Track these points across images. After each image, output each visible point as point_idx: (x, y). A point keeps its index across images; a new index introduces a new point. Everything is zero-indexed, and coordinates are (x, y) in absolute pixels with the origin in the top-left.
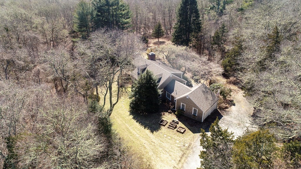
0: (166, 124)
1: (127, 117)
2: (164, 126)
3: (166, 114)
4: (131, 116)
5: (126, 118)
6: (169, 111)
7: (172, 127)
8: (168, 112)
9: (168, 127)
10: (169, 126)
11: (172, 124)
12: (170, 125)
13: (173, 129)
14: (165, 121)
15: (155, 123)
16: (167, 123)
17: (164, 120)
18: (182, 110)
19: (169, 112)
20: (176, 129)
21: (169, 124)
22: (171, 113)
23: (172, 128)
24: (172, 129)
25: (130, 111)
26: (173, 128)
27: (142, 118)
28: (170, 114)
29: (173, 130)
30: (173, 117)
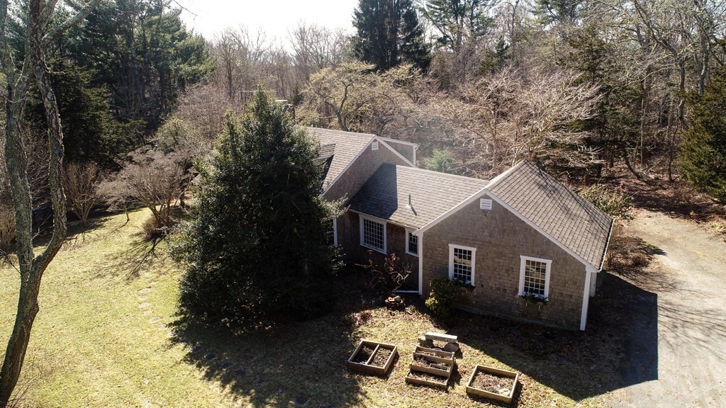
0: (391, 367)
1: (156, 359)
2: (384, 375)
3: (379, 315)
4: (182, 345)
5: (144, 364)
6: (391, 299)
7: (429, 374)
8: (383, 305)
9: (409, 382)
10: (414, 371)
11: (429, 361)
12: (421, 364)
13: (445, 389)
14: (383, 351)
15: (322, 365)
16: (396, 357)
17: (372, 346)
18: (456, 283)
19: (389, 306)
20: (461, 388)
21: (407, 362)
22: (401, 308)
23: (432, 380)
24: (440, 388)
25: (176, 323)
26: (445, 383)
27: (248, 350)
28: (399, 315)
29: (444, 394)
30: (417, 325)
